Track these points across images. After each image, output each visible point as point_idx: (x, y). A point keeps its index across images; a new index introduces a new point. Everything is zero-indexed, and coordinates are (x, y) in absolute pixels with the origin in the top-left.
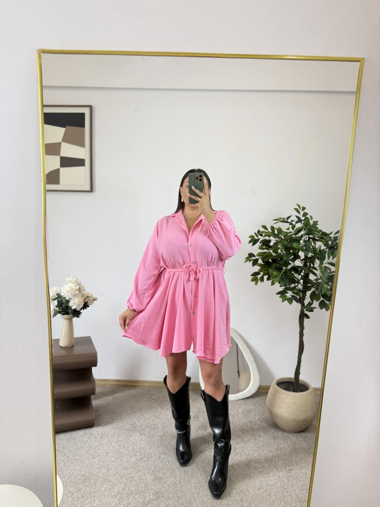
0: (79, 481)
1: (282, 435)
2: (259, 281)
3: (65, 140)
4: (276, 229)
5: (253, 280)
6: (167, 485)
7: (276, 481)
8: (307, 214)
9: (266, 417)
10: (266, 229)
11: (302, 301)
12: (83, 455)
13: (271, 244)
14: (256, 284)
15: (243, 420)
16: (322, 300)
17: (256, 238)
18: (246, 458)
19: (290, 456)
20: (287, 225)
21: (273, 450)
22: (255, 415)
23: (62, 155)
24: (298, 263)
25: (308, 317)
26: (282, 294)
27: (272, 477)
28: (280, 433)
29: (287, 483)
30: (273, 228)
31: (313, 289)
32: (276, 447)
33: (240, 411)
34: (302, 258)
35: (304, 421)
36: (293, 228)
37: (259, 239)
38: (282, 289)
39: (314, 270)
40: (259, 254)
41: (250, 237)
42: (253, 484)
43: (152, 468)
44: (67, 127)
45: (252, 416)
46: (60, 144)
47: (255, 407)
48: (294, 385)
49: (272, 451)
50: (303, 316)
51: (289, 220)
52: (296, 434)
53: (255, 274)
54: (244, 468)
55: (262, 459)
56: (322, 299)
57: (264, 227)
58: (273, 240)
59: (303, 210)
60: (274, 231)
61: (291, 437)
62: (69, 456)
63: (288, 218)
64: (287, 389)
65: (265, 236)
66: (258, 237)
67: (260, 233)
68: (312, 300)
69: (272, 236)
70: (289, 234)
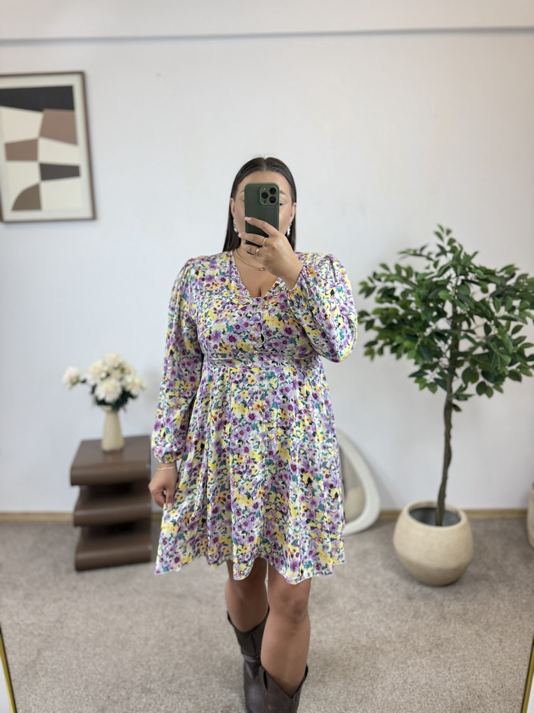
0: (101, 695)
3: (46, 132)
4: (404, 269)
5: (367, 354)
7: (418, 674)
10: (387, 269)
11: (448, 384)
13: (397, 293)
14: (372, 358)
16: (483, 383)
17: (370, 285)
18: (367, 635)
19: (437, 629)
21: (409, 619)
25: (457, 409)
26: (418, 376)
27: (410, 668)
28: (418, 588)
29: (435, 678)
30: (398, 268)
31: (467, 365)
34: (448, 316)
35: (455, 570)
36: (436, 265)
37: (375, 287)
38: (417, 368)
39: (469, 334)
40: (376, 312)
41: (360, 284)
42: (382, 683)
43: (219, 663)
44: (45, 110)
45: (370, 562)
47: (374, 545)
48: (438, 514)
50: (450, 408)
51: (425, 252)
52: (442, 590)
53: (370, 344)
54: (366, 654)
55: (393, 636)
57: (384, 266)
58: (400, 288)
59: (447, 235)
60: (401, 272)
61: (434, 594)
63: (422, 249)
65: (386, 281)
66: (372, 281)
67: (377, 277)
68: (466, 382)
69: (397, 281)
70: (427, 278)
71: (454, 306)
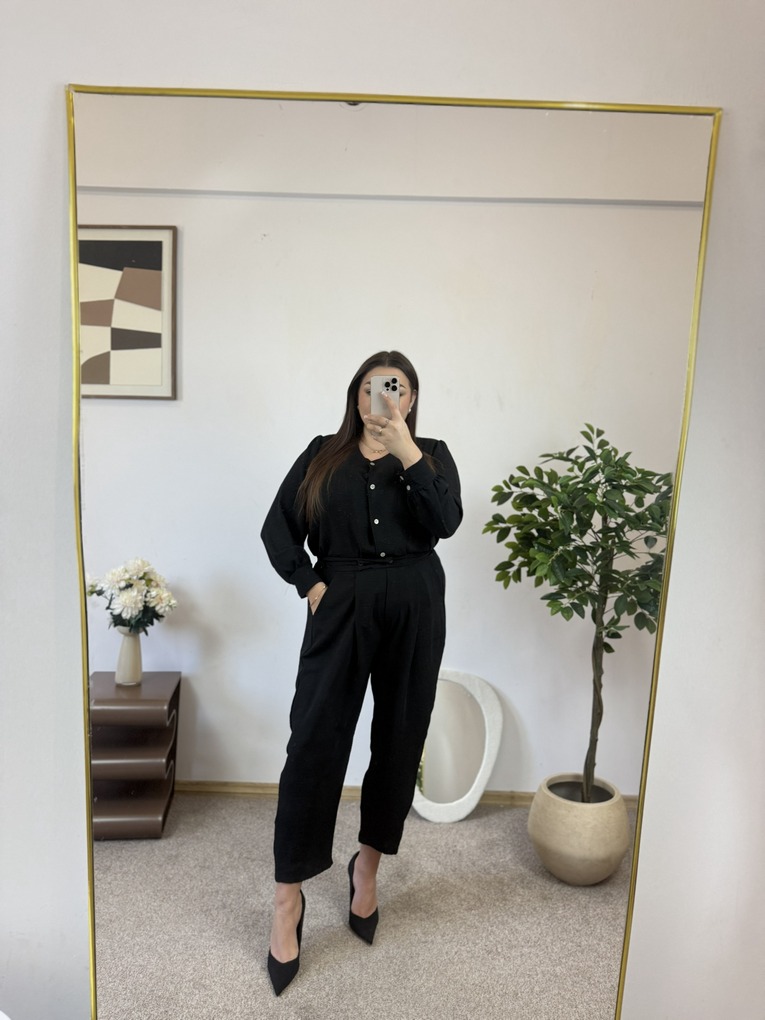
1: (559, 890)
2: (512, 581)
3: (121, 294)
4: (546, 473)
5: (499, 579)
6: (324, 993)
8: (607, 443)
9: (527, 856)
10: (527, 473)
11: (598, 616)
12: (152, 933)
14: (506, 586)
15: (480, 863)
16: (640, 614)
17: (506, 490)
20: (569, 465)
21: (542, 922)
22: (504, 851)
23: (116, 324)
24: (589, 539)
25: (609, 649)
26: (553, 599)
28: (556, 887)
30: (539, 471)
31: (619, 594)
32: (548, 915)
33: (474, 843)
34: (596, 530)
35: (606, 861)
36: (581, 470)
37: (512, 493)
40: (513, 519)
41: (494, 489)
44: (125, 269)
45: (497, 855)
46: (110, 303)
47: (503, 835)
48: (584, 788)
50: (600, 648)
51: (572, 456)
52: (588, 890)
53: (503, 567)
56: (639, 610)
57: (522, 469)
58: (540, 494)
59: (598, 436)
60: (542, 478)
61: (577, 895)
62: (122, 938)
63: (571, 451)
64: (571, 797)
65: (524, 486)
66: (510, 488)
67: (514, 481)
68: (619, 614)
69: (538, 487)
70: (571, 483)
71: (605, 520)
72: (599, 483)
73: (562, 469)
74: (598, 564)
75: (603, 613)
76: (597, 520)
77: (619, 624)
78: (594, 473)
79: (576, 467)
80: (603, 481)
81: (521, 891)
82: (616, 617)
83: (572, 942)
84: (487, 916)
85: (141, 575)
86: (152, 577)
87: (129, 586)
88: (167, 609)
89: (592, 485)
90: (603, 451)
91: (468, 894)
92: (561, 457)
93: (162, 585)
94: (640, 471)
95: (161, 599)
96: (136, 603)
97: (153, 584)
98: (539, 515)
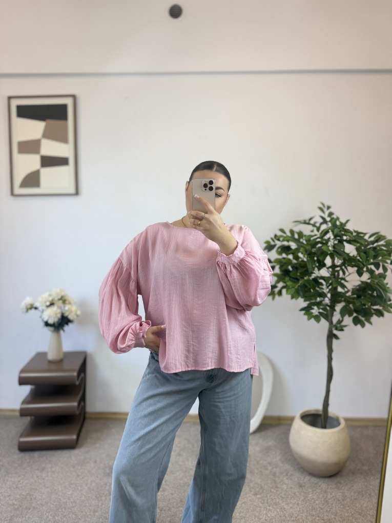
1: (309, 480)
4: (297, 233)
10: (284, 232)
11: (330, 318)
14: (273, 298)
15: (261, 462)
17: (272, 243)
20: (310, 228)
21: (300, 503)
23: (43, 153)
24: (324, 272)
25: (337, 337)
26: (307, 310)
30: (292, 232)
31: (343, 303)
32: (303, 498)
34: (328, 266)
35: (337, 464)
36: (318, 229)
38: (305, 304)
39: (343, 281)
41: (265, 243)
44: (47, 120)
48: (322, 419)
49: (298, 504)
50: (331, 336)
51: (312, 222)
56: (355, 315)
57: (282, 230)
58: (293, 246)
59: (328, 209)
60: (294, 235)
61: (320, 483)
63: (310, 219)
64: (314, 424)
65: (283, 240)
67: (277, 238)
68: (343, 316)
69: (292, 241)
70: (312, 239)
71: (333, 261)
72: (329, 238)
73: (307, 230)
74: (330, 287)
75: (332, 315)
76: (328, 261)
77: (343, 324)
78: (326, 232)
79: (315, 229)
80: (332, 237)
81: (286, 481)
82: (341, 319)
83: (318, 517)
84: (266, 499)
85: (59, 297)
86: (66, 298)
87: (52, 304)
88: (75, 317)
89: (325, 240)
90: (332, 219)
91: (255, 483)
92: (305, 223)
93: (72, 302)
94: (355, 232)
95: (71, 311)
96: (56, 314)
97: (67, 302)
98: (294, 258)
